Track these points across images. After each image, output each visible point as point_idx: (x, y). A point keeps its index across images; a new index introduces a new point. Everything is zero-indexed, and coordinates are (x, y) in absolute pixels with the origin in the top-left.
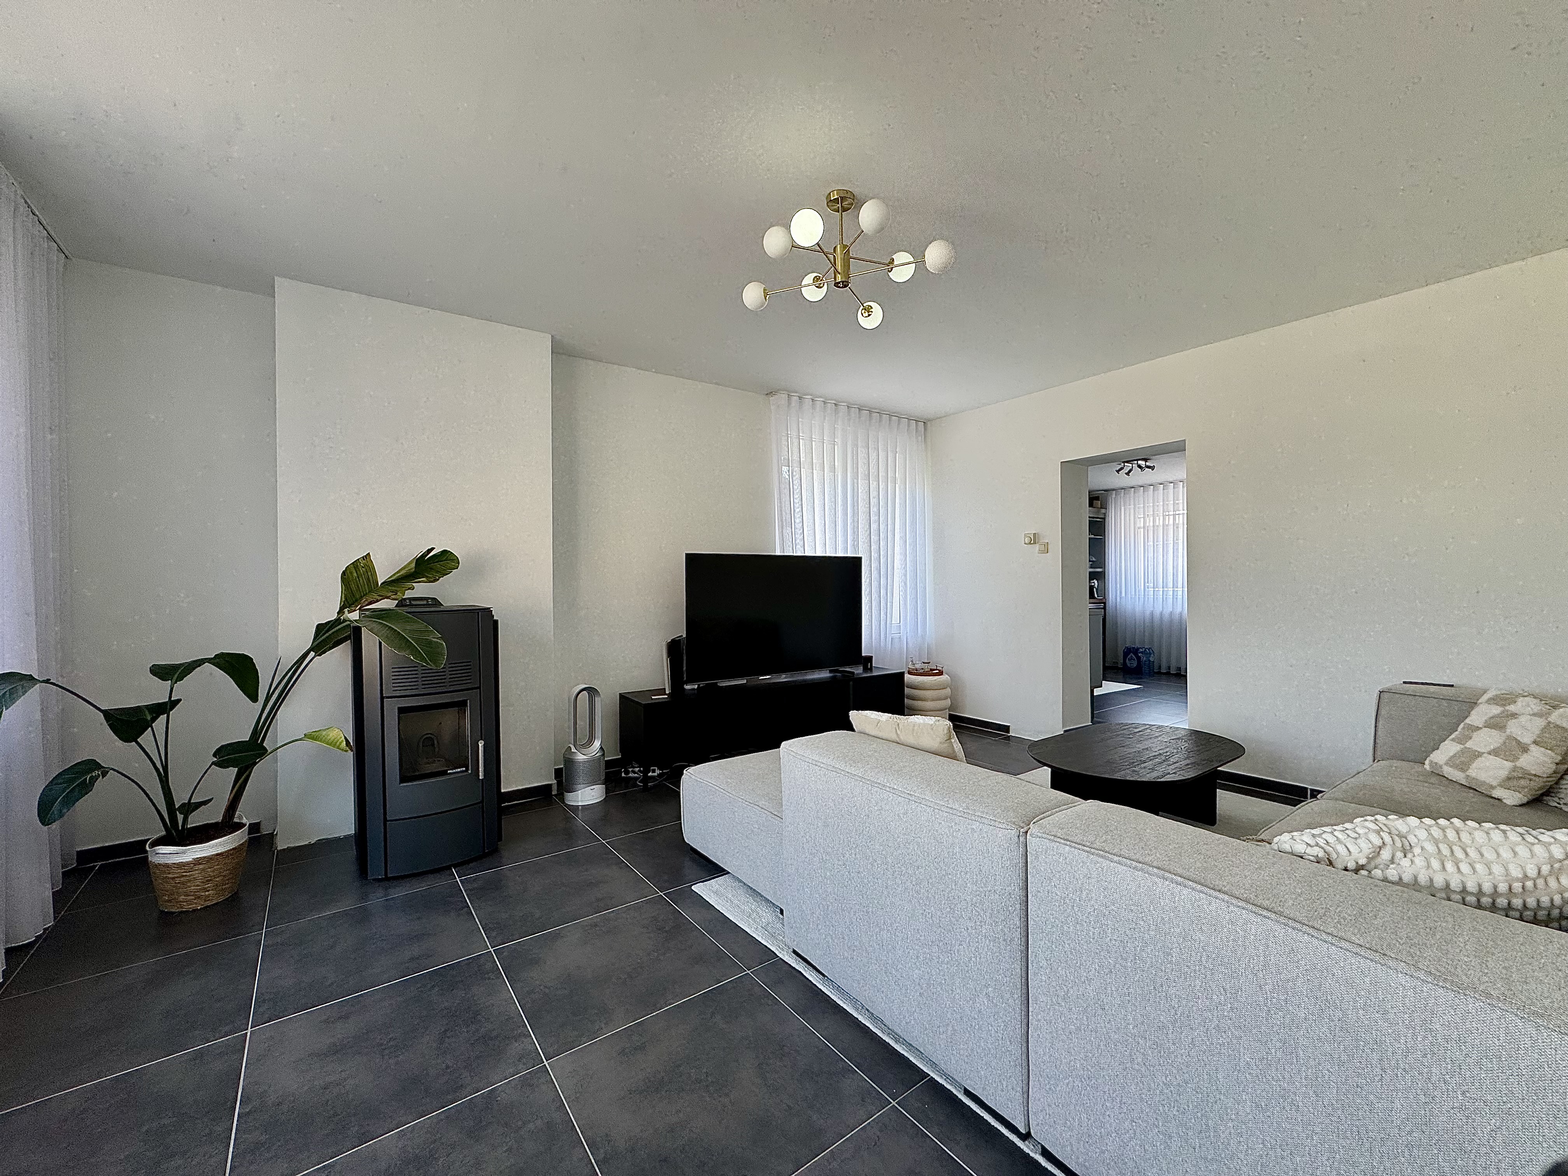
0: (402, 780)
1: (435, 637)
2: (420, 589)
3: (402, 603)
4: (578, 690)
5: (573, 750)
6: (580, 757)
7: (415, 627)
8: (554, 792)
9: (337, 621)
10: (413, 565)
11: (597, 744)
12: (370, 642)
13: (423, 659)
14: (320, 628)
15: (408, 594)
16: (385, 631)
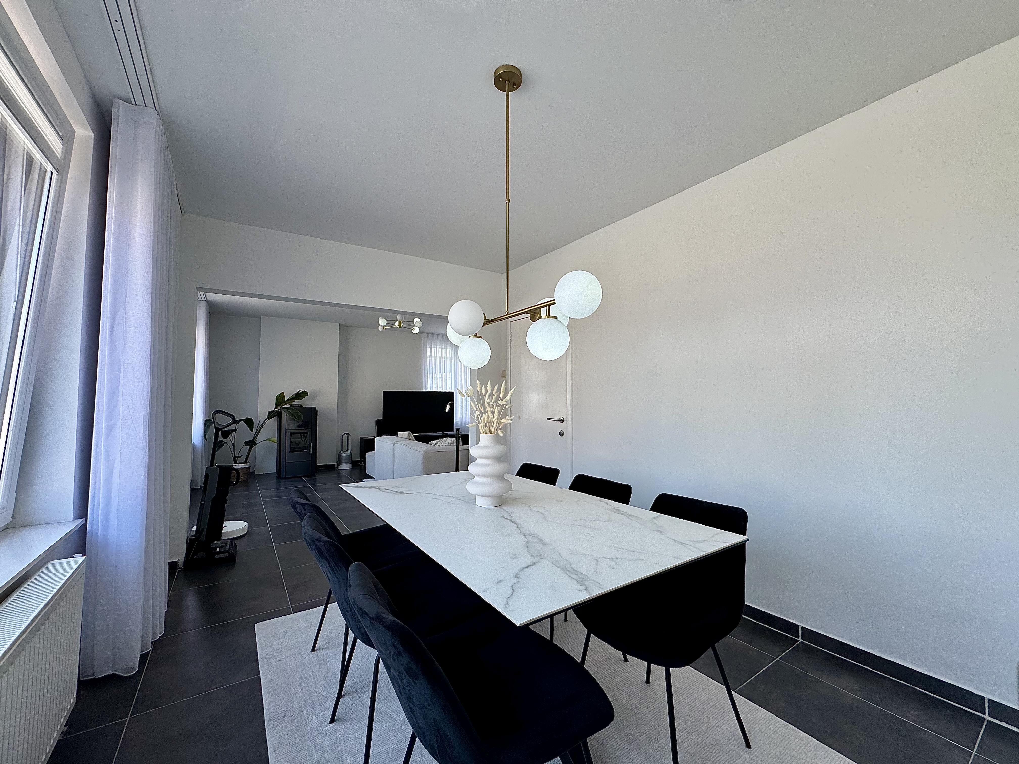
0: (291, 452)
1: (300, 414)
2: (297, 402)
3: (291, 406)
4: (344, 433)
5: (341, 452)
6: (343, 455)
7: (295, 411)
8: (336, 467)
9: (274, 411)
10: (295, 395)
11: (349, 451)
12: (284, 415)
13: (297, 419)
14: (270, 413)
15: (293, 403)
16: (288, 412)
